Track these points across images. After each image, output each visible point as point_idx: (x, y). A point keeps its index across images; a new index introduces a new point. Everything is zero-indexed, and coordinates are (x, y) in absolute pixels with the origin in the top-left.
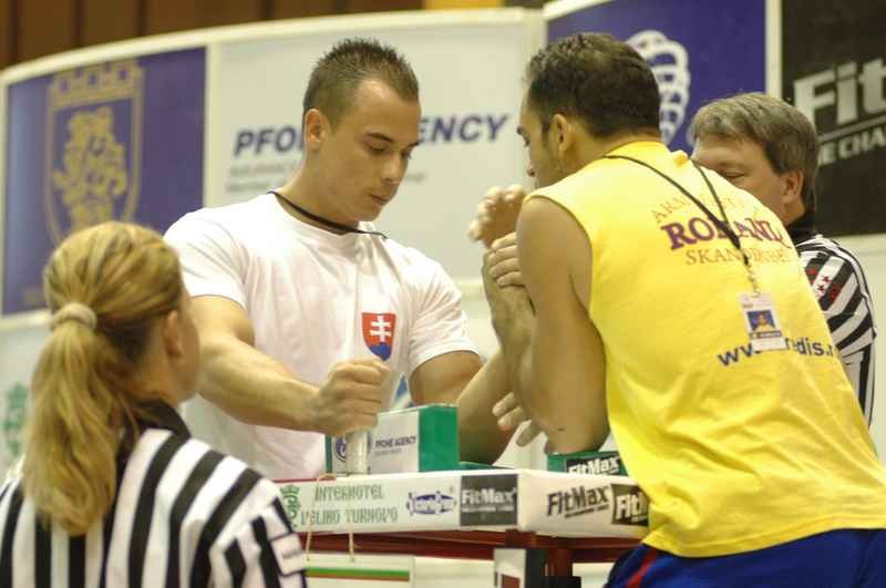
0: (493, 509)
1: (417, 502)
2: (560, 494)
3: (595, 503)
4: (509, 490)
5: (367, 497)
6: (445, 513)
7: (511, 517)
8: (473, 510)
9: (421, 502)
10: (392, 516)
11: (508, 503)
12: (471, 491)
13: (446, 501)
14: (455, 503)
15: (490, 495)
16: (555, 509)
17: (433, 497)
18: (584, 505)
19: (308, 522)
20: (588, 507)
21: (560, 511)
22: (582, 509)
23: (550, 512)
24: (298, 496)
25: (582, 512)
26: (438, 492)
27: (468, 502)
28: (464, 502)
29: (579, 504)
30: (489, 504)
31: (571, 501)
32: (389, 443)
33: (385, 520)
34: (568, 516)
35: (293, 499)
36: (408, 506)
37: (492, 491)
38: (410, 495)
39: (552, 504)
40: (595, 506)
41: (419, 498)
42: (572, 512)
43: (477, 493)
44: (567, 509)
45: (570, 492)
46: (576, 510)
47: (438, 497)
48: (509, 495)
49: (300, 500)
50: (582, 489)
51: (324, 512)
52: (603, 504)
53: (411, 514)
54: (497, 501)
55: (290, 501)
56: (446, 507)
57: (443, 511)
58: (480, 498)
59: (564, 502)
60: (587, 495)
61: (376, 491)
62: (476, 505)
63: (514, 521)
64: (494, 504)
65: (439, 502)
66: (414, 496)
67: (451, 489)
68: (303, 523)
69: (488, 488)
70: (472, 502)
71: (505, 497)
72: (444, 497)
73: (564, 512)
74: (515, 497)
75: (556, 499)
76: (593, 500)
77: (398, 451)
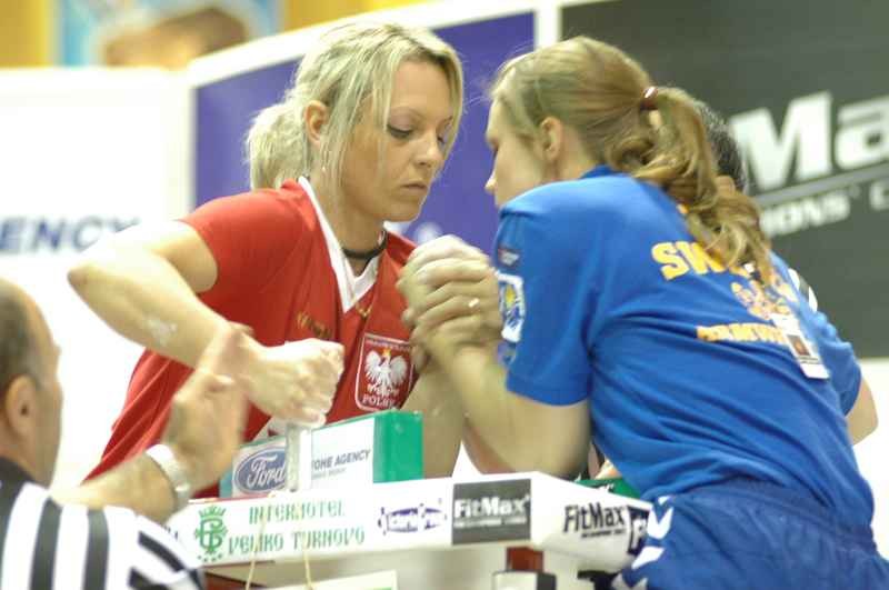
0: (497, 522)
1: (392, 519)
2: (576, 507)
3: (612, 524)
4: (520, 497)
5: (321, 515)
6: (431, 530)
7: (524, 531)
8: (471, 524)
9: (398, 517)
10: (357, 536)
11: (517, 514)
12: (469, 501)
13: (433, 515)
14: (446, 517)
15: (492, 506)
16: (572, 525)
17: (415, 511)
18: (602, 525)
19: (238, 551)
20: (605, 528)
21: (577, 528)
22: (598, 529)
23: (566, 529)
24: (225, 519)
25: (598, 534)
26: (422, 505)
27: (463, 514)
28: (458, 514)
29: (596, 524)
30: (492, 516)
31: (588, 518)
32: (326, 463)
33: (346, 542)
34: (584, 536)
35: (216, 523)
36: (379, 523)
37: (495, 500)
38: (383, 510)
39: (569, 519)
40: (612, 528)
41: (395, 514)
42: (588, 531)
43: (476, 504)
44: (585, 527)
45: (587, 508)
46: (594, 530)
47: (421, 511)
48: (519, 504)
49: (225, 523)
50: (598, 505)
51: (261, 538)
52: (620, 526)
53: (384, 533)
54: (503, 512)
55: (212, 526)
56: (431, 524)
57: (428, 527)
58: (480, 509)
59: (581, 517)
60: (604, 514)
61: (334, 508)
62: (473, 518)
63: (527, 536)
64: (499, 516)
65: (423, 516)
66: (386, 512)
67: (440, 501)
68: (231, 551)
69: (490, 496)
70: (468, 514)
71: (514, 507)
72: (429, 511)
73: (581, 531)
74: (527, 506)
75: (573, 513)
76: (610, 520)
77: (343, 470)
